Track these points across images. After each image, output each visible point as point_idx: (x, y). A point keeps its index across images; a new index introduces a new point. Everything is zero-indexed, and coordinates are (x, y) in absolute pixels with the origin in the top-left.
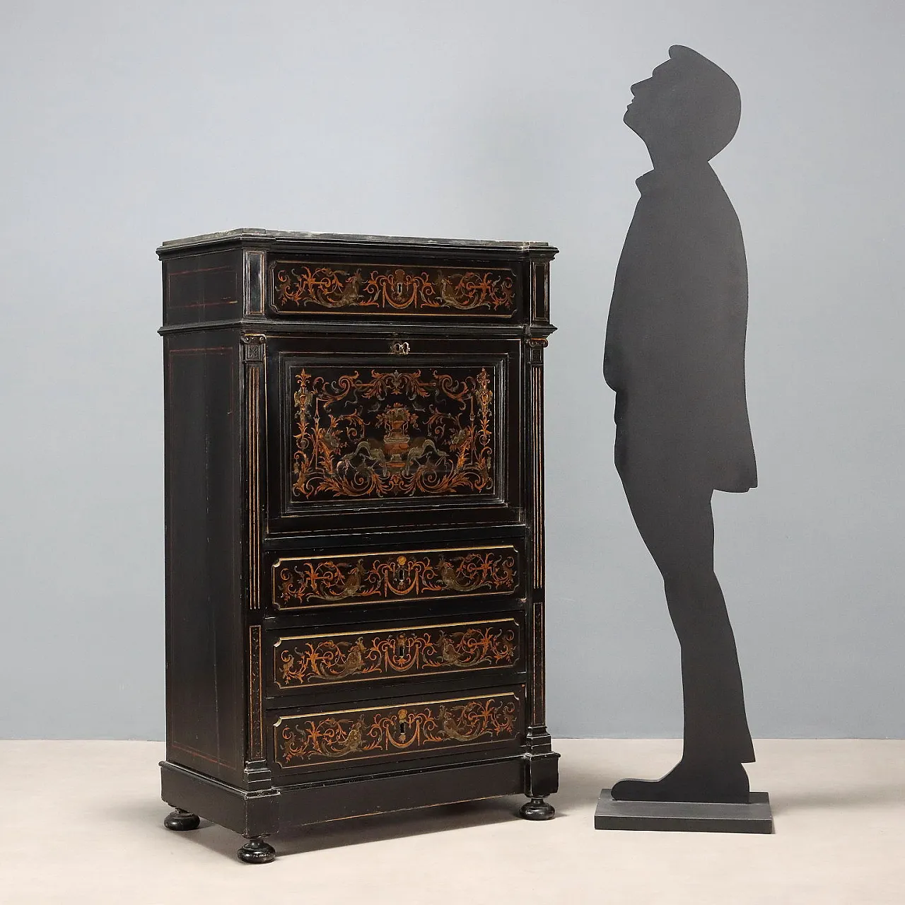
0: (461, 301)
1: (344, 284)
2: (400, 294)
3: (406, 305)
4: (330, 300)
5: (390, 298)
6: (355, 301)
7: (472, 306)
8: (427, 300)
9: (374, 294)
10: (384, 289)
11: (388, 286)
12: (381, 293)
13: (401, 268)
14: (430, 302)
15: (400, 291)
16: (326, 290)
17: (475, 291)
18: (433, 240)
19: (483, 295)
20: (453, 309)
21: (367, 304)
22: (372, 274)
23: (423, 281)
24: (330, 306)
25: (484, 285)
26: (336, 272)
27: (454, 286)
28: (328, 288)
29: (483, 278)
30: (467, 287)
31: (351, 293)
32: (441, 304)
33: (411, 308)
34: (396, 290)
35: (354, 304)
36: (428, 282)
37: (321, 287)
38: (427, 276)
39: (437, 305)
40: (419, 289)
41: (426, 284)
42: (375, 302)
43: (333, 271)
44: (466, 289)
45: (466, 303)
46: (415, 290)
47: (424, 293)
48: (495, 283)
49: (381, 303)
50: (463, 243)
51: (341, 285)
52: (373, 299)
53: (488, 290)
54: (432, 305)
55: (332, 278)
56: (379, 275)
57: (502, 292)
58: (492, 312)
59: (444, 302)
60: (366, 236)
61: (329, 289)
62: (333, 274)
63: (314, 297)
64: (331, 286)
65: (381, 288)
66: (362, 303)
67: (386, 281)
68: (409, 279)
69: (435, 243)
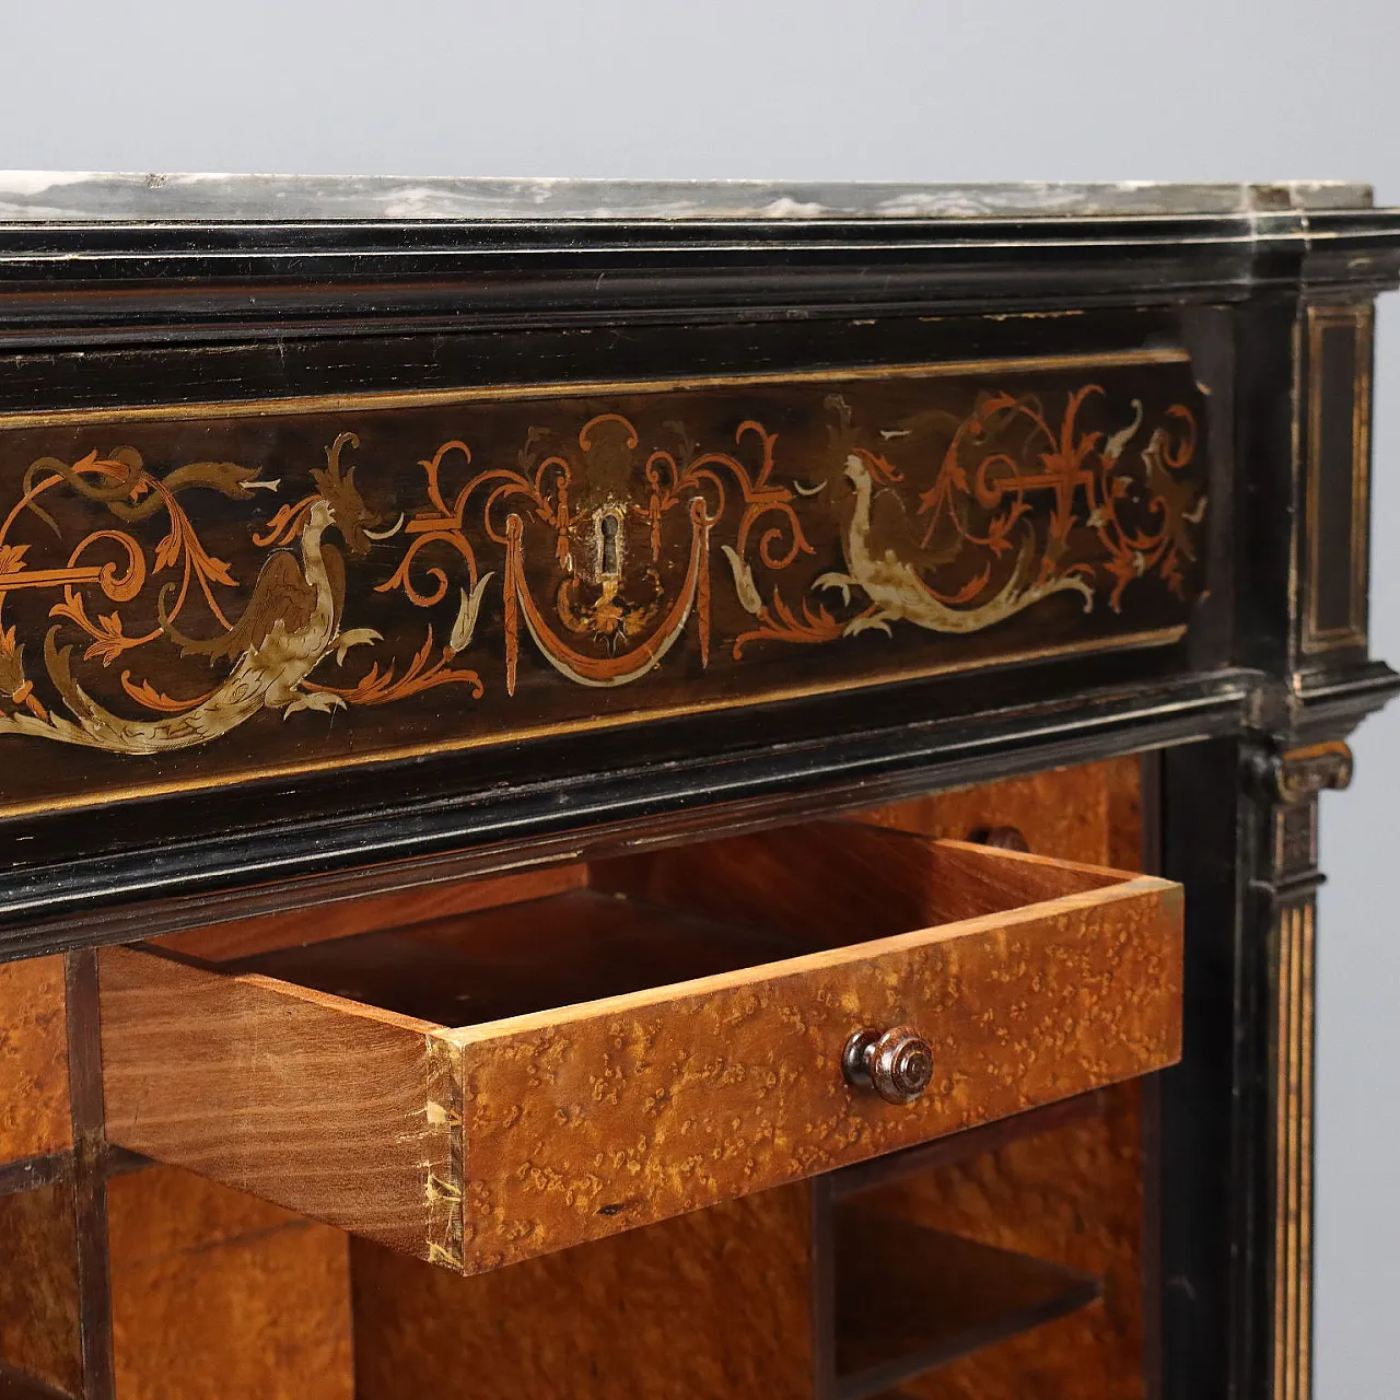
0: (943, 583)
1: (247, 560)
2: (610, 585)
3: (653, 658)
4: (146, 695)
5: (553, 622)
6: (325, 673)
7: (1003, 607)
8: (767, 600)
9: (446, 614)
10: (515, 562)
11: (539, 541)
12: (492, 603)
13: (614, 403)
14: (785, 613)
15: (606, 566)
16: (113, 623)
17: (1018, 508)
18: (799, 194)
19: (1059, 527)
20: (907, 639)
21: (406, 688)
22: (432, 468)
23: (741, 473)
24: (145, 740)
25: (1060, 469)
26: (179, 476)
27: (912, 493)
28: (123, 610)
29: (1055, 421)
30: (982, 491)
31: (298, 622)
32: (844, 615)
33: (682, 672)
34: (583, 562)
35: (319, 701)
36: (775, 480)
37: (73, 607)
38: (769, 442)
39: (821, 628)
40: (725, 533)
41: (763, 500)
42: (461, 661)
43: (158, 470)
44: (972, 501)
45: (975, 587)
46: (701, 546)
47: (752, 557)
48: (1115, 446)
49: (494, 676)
50: (960, 209)
51: (216, 570)
52: (442, 640)
53: (1079, 493)
54: (799, 635)
55: (153, 529)
56: (476, 468)
57: (1146, 495)
58: (1103, 623)
59: (861, 601)
60: (383, 186)
61: (136, 614)
62: (164, 495)
63: (22, 690)
64: (151, 585)
65: (491, 556)
66: (371, 689)
67: (520, 503)
68: (665, 480)
69: (810, 210)
